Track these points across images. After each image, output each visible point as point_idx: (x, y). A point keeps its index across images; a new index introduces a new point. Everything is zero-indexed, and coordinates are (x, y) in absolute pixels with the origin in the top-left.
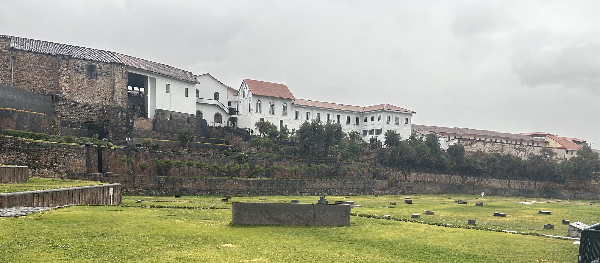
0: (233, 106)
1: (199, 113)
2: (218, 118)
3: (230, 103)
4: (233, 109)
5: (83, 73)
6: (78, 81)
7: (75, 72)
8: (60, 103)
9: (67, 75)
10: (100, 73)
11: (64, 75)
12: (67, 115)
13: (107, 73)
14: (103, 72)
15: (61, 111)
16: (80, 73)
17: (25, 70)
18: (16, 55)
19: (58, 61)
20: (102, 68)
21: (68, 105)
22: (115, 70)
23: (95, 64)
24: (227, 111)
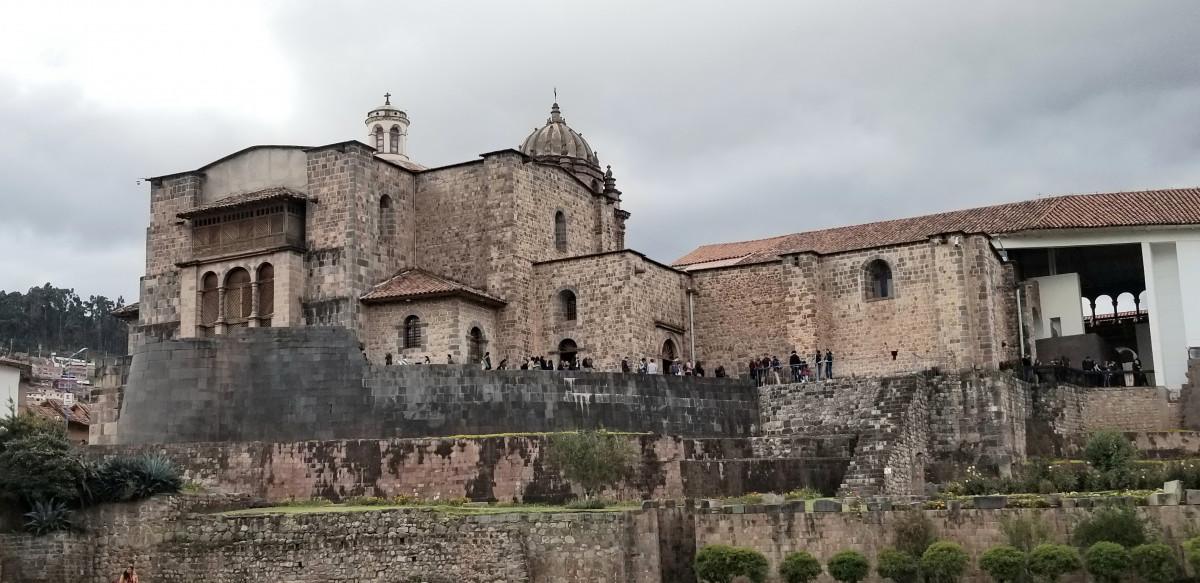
5: (857, 290)
6: (844, 316)
7: (836, 293)
8: (773, 390)
9: (808, 307)
10: (902, 278)
11: (800, 308)
12: (787, 423)
13: (922, 272)
14: (910, 273)
15: (775, 413)
16: (848, 292)
17: (721, 319)
18: (701, 284)
19: (785, 273)
20: (907, 261)
21: (790, 392)
22: (937, 257)
23: (887, 256)
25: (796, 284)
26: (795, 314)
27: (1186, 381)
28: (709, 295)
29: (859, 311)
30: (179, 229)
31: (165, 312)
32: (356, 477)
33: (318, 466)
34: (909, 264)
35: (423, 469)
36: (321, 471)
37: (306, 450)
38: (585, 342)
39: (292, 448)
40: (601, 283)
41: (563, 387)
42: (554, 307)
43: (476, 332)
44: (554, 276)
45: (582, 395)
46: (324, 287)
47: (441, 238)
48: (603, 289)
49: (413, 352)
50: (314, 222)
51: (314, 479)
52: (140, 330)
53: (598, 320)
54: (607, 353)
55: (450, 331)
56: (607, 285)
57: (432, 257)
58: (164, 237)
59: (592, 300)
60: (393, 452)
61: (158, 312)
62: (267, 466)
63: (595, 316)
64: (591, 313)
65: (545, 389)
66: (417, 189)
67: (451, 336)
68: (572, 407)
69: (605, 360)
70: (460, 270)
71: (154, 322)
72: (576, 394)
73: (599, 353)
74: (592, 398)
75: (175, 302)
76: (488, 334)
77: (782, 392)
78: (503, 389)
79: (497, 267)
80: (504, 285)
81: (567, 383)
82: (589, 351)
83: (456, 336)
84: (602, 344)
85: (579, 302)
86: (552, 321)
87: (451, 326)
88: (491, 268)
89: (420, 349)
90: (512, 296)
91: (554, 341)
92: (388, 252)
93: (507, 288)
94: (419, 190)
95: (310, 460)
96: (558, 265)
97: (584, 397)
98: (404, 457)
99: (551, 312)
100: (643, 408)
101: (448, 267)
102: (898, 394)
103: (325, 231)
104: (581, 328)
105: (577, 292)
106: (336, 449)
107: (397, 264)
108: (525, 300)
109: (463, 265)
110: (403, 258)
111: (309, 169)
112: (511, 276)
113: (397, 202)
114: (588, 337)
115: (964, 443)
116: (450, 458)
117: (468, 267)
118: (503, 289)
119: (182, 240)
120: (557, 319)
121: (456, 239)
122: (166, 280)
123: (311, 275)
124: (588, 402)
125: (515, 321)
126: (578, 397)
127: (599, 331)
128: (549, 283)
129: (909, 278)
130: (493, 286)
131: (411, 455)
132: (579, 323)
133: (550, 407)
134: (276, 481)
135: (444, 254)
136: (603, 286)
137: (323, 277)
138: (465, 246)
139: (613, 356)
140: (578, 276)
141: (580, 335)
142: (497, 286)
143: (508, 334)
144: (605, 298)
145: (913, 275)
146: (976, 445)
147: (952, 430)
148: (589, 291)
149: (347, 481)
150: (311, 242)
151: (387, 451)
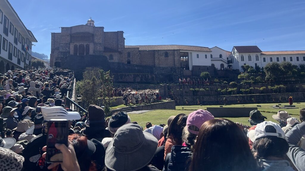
0: (229, 59)
1: (213, 65)
2: (222, 66)
4: (230, 61)
5: (163, 56)
6: (161, 59)
7: (160, 56)
10: (169, 55)
11: (157, 57)
12: (158, 73)
15: (156, 71)
17: (144, 58)
19: (154, 52)
22: (175, 53)
23: (167, 52)
24: (227, 62)
25: (156, 54)
27: (192, 69)
28: (142, 54)
29: (163, 58)
30: (68, 36)
31: (65, 50)
34: (171, 53)
40: (134, 52)
42: (126, 55)
44: (126, 50)
46: (97, 49)
47: (109, 43)
49: (111, 60)
50: (95, 38)
57: (107, 45)
58: (64, 37)
59: (133, 54)
61: (63, 50)
64: (133, 56)
67: (118, 58)
68: (135, 69)
69: (135, 63)
71: (62, 51)
79: (120, 48)
80: (121, 51)
81: (134, 66)
82: (132, 61)
84: (134, 61)
85: (131, 54)
86: (126, 57)
89: (113, 60)
90: (123, 53)
91: (126, 59)
94: (105, 35)
100: (143, 70)
101: (110, 47)
103: (98, 40)
111: (94, 30)
117: (113, 47)
119: (68, 38)
121: (111, 43)
122: (65, 45)
123: (95, 47)
127: (134, 59)
130: (119, 51)
132: (131, 57)
135: (109, 45)
137: (97, 47)
138: (113, 44)
140: (131, 51)
141: (131, 59)
143: (122, 58)
144: (135, 54)
150: (95, 41)
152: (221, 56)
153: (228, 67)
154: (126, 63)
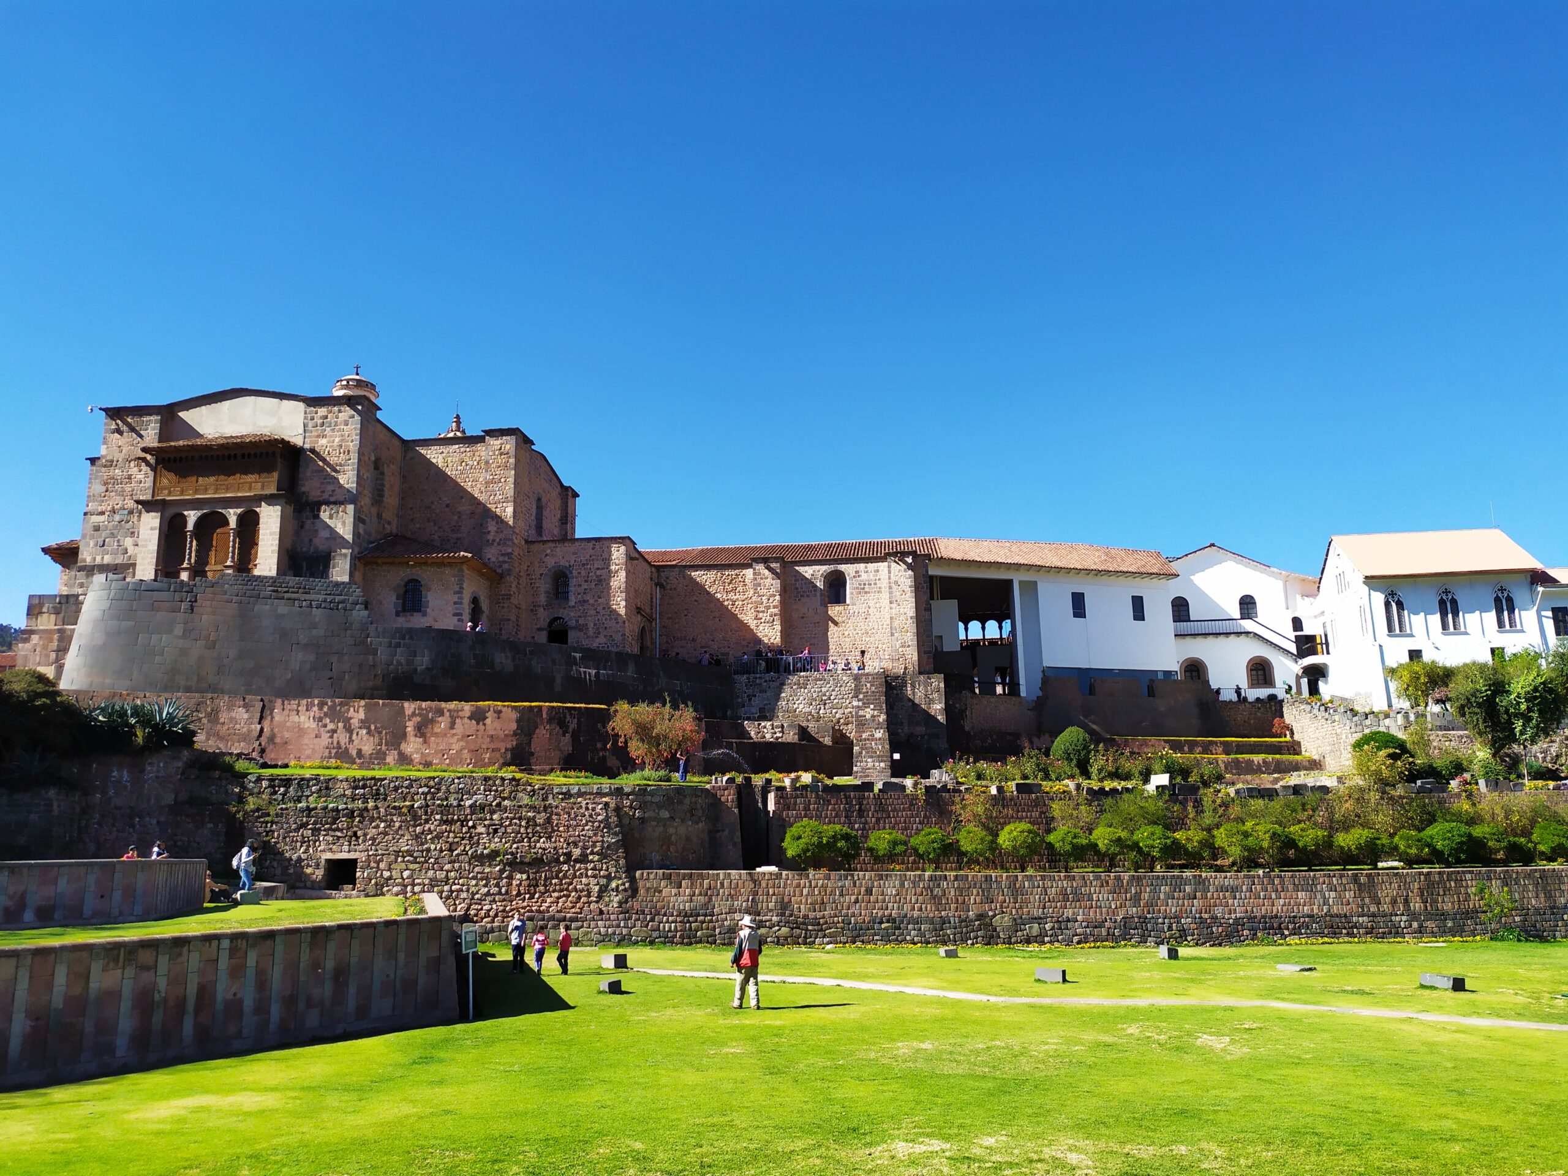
0: (1310, 628)
1: (1195, 669)
2: (1260, 673)
3: (1297, 624)
4: (1311, 639)
5: (815, 595)
6: (803, 618)
7: (797, 596)
8: (748, 678)
9: (774, 607)
10: (857, 588)
11: (768, 608)
13: (875, 584)
14: (865, 584)
15: (750, 700)
16: (808, 596)
17: (686, 613)
18: (667, 578)
19: (755, 574)
20: (862, 574)
21: (766, 681)
22: (892, 572)
23: (842, 567)
24: (1293, 648)
25: (765, 586)
26: (763, 612)
27: (1040, 694)
28: (675, 589)
29: (816, 613)
30: (138, 465)
31: (115, 553)
32: (377, 740)
33: (331, 726)
34: (864, 576)
35: (454, 735)
36: (334, 731)
37: (316, 709)
38: (577, 621)
39: (299, 705)
40: (596, 566)
41: (572, 662)
42: (544, 586)
43: (475, 601)
44: (546, 555)
45: (588, 670)
46: (316, 541)
47: (428, 507)
48: (599, 573)
49: (412, 615)
50: (308, 474)
51: (325, 740)
52: (81, 569)
53: (591, 601)
54: (599, 633)
55: (456, 598)
56: (602, 569)
57: (418, 526)
58: (118, 472)
59: (586, 581)
60: (420, 715)
61: (105, 552)
62: (266, 724)
63: (588, 597)
64: (585, 593)
65: (554, 662)
66: (405, 456)
67: (455, 603)
68: (580, 681)
69: (597, 640)
70: (449, 540)
71: (98, 560)
72: (582, 670)
73: (591, 632)
74: (597, 674)
75: (128, 542)
76: (485, 605)
77: (758, 681)
78: (514, 659)
79: (494, 540)
80: (501, 559)
81: (575, 658)
82: (581, 630)
83: (461, 603)
84: (595, 624)
85: (573, 582)
86: (542, 599)
87: (455, 593)
88: (488, 541)
89: (420, 614)
90: (510, 570)
91: (543, 615)
92: (378, 514)
93: (505, 562)
94: (407, 458)
95: (320, 719)
96: (552, 545)
97: (589, 673)
98: (432, 721)
99: (542, 590)
100: (641, 687)
101: (436, 537)
102: (873, 688)
103: (322, 483)
104: (574, 607)
105: (571, 572)
106: (352, 709)
107: (384, 528)
108: (519, 577)
109: (454, 536)
110: (389, 523)
111: (305, 418)
112: (510, 550)
113: (388, 466)
114: (580, 617)
115: (911, 736)
116: (484, 724)
117: (458, 539)
118: (499, 562)
119: (141, 477)
120: (548, 597)
121: (446, 509)
122: (117, 518)
123: (302, 527)
124: (593, 678)
125: (511, 595)
126: (585, 672)
127: (593, 612)
128: (541, 561)
129: (864, 589)
130: (489, 559)
131: (440, 719)
132: (572, 603)
133: (558, 681)
134: (278, 740)
135: (432, 524)
136: (598, 569)
137: (317, 531)
138: (456, 518)
139: (605, 636)
140: (572, 559)
141: (572, 614)
142: (493, 559)
143: (503, 607)
144: (600, 581)
145: (867, 586)
146: (922, 736)
147: (902, 723)
148: (583, 573)
149: (366, 743)
150: (304, 493)
151: (414, 714)
152: (1247, 605)
153: (1304, 681)
154: (543, 638)
